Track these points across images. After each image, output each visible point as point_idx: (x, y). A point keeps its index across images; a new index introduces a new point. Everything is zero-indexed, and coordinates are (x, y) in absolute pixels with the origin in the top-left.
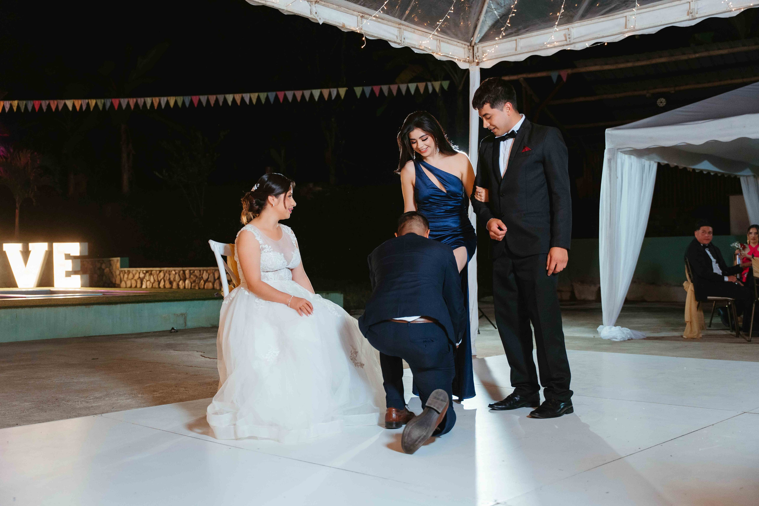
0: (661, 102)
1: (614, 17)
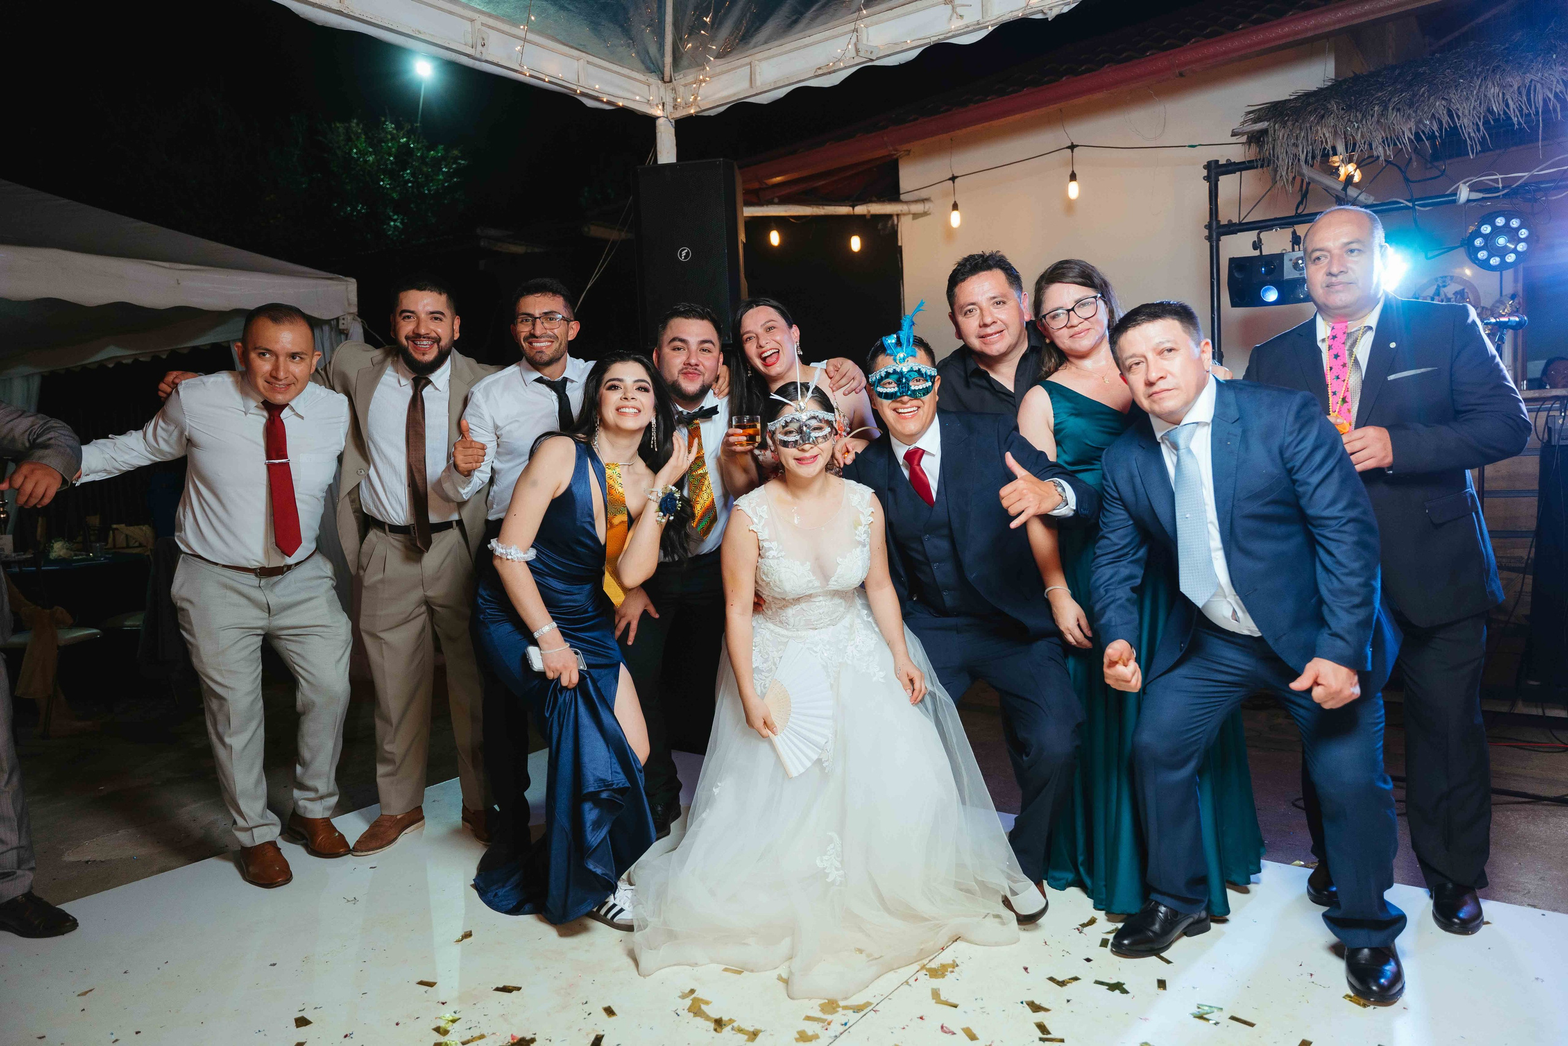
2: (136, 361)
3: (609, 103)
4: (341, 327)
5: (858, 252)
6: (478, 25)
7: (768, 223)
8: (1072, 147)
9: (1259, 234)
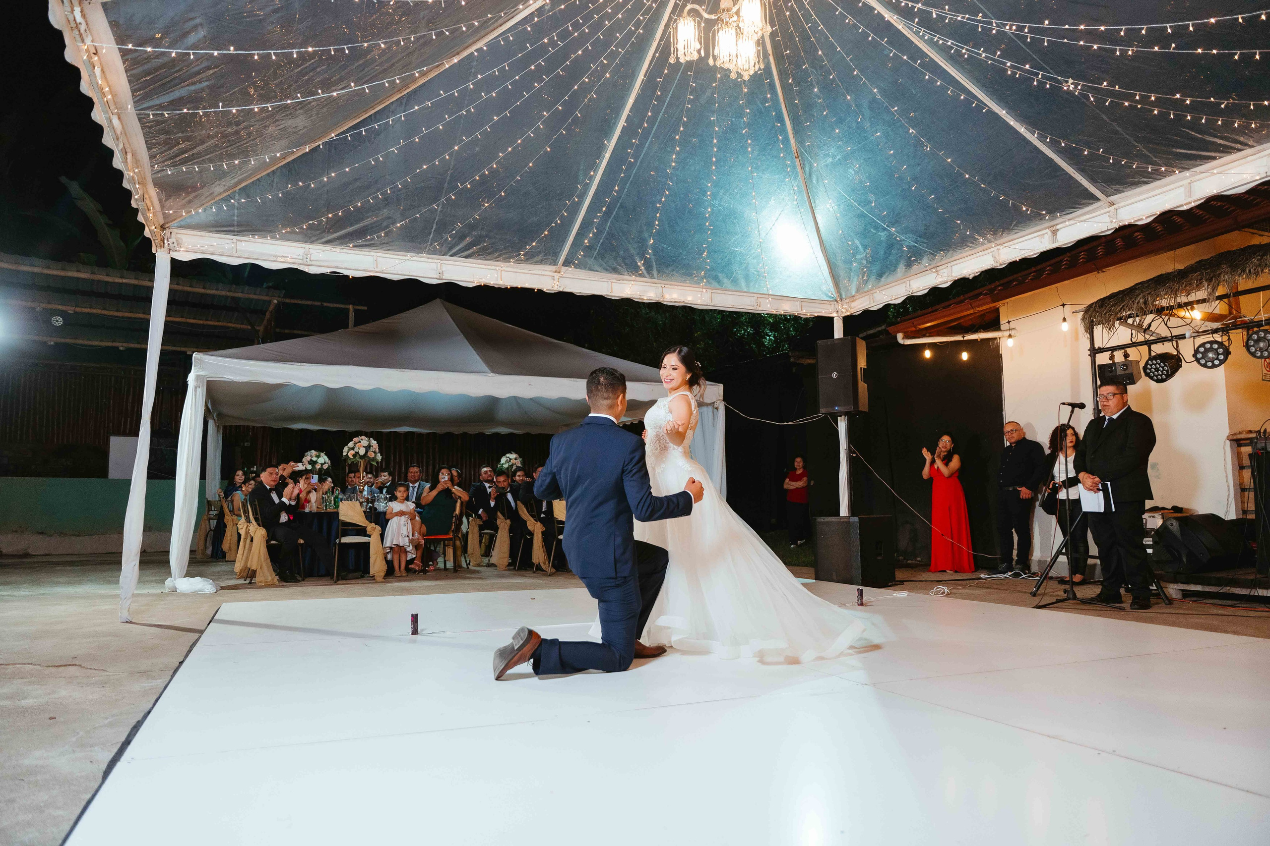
0: (57, 321)
1: (359, 252)
2: (632, 423)
3: (810, 315)
4: (715, 406)
5: (968, 360)
6: (755, 298)
7: (923, 346)
8: (1063, 305)
9: (1112, 353)
